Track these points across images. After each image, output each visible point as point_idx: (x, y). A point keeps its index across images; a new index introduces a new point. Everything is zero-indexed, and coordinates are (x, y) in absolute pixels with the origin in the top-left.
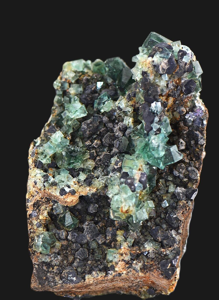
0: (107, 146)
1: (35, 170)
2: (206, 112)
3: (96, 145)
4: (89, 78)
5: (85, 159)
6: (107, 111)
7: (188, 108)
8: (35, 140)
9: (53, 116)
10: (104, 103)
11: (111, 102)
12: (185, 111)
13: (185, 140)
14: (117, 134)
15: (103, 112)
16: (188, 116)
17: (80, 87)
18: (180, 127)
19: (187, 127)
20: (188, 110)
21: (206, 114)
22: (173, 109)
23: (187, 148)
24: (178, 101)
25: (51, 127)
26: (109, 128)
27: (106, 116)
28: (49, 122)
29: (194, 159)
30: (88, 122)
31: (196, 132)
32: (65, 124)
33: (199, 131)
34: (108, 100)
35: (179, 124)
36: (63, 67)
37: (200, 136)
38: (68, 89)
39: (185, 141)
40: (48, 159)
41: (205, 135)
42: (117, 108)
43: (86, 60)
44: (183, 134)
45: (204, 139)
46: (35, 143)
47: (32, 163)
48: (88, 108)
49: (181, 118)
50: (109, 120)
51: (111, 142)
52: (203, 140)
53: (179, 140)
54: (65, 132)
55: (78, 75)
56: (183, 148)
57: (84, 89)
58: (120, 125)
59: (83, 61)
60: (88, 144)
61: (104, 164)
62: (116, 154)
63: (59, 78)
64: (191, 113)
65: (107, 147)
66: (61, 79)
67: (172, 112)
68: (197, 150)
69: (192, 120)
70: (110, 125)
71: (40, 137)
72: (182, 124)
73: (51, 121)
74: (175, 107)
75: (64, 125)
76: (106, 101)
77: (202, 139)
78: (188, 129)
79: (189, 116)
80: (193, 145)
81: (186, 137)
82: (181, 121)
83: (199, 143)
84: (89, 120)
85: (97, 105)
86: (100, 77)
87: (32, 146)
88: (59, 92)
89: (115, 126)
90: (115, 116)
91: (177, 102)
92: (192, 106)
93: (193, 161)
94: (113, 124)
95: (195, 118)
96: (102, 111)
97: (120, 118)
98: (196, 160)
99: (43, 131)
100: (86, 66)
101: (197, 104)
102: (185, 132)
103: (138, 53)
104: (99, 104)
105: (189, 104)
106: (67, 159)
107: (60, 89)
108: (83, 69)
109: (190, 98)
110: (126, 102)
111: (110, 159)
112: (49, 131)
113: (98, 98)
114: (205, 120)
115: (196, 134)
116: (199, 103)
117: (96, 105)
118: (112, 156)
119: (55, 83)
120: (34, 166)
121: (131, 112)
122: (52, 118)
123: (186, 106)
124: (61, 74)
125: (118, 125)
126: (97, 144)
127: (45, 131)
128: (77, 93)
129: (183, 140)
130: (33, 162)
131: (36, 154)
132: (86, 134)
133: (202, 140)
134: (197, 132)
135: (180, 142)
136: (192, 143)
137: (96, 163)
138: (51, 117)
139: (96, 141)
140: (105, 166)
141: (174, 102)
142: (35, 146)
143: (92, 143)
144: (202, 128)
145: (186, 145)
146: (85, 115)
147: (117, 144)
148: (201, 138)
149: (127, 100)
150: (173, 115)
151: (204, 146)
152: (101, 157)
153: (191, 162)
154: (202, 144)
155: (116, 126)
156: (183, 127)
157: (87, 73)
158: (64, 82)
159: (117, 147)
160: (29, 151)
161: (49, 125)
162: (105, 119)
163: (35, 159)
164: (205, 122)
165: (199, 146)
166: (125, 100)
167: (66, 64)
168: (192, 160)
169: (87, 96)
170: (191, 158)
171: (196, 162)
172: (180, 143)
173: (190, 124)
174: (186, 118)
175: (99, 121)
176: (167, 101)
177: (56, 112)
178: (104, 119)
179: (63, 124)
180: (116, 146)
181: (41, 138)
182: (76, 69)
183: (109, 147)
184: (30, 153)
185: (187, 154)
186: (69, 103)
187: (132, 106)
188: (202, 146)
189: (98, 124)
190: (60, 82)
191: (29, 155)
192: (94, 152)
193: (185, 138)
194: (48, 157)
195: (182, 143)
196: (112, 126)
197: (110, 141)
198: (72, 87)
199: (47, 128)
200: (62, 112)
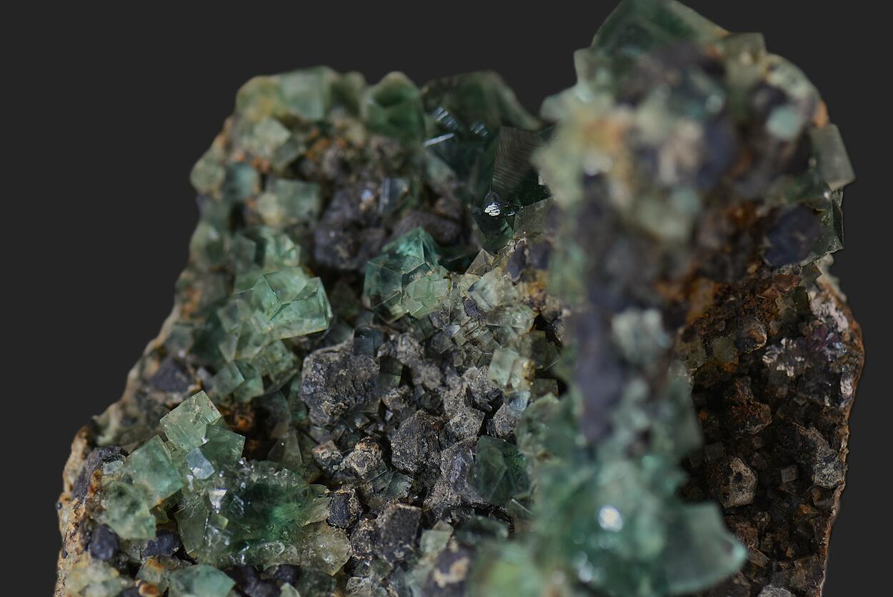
0: (406, 472)
1: (83, 564)
2: (855, 341)
3: (361, 464)
4: (350, 155)
5: (308, 522)
6: (421, 316)
7: (779, 323)
8: (95, 417)
9: (183, 312)
10: (406, 280)
11: (437, 277)
12: (765, 336)
13: (753, 463)
14: (457, 419)
15: (402, 315)
16: (775, 357)
17: (306, 193)
18: (736, 405)
19: (767, 407)
20: (776, 332)
21: (854, 352)
22: (713, 324)
23: (761, 501)
24: (735, 294)
25: (168, 361)
26: (426, 389)
27: (414, 336)
28: (161, 338)
29: (789, 553)
30: (332, 359)
31: (802, 431)
32: (230, 357)
33: (817, 428)
34: (424, 269)
35: (735, 392)
36: (239, 101)
37: (823, 448)
38: (255, 197)
39: (753, 468)
40: (143, 520)
41: (844, 444)
42: (461, 307)
43: (342, 69)
44: (747, 434)
45: (840, 462)
46: (97, 430)
47: (73, 529)
48: (335, 293)
49: (745, 361)
50: (426, 351)
51: (427, 456)
52: (835, 468)
53: (730, 461)
54: (227, 392)
55: (301, 137)
56: (744, 497)
57: (326, 204)
58: (471, 377)
59: (329, 76)
60: (326, 456)
61: (391, 556)
62: (447, 513)
63: (218, 146)
64: (787, 343)
65: (409, 479)
66: (229, 147)
67: (706, 340)
68: (806, 510)
69: (790, 374)
70: (427, 375)
71: (121, 402)
72: (747, 390)
73: (172, 337)
74: (720, 316)
75: (224, 361)
76: (415, 271)
77: (831, 465)
78: (773, 413)
79: (780, 358)
80: (790, 489)
81: (758, 451)
82: (741, 375)
83: (816, 479)
84: (336, 348)
85: (374, 283)
86: (399, 155)
87: (79, 446)
88: (215, 206)
89: (450, 380)
90: (453, 340)
91: (732, 299)
92: (795, 315)
93: (788, 559)
94: (442, 370)
95: (806, 365)
96: (398, 310)
97: (474, 348)
98: (797, 556)
99: (133, 374)
100: (342, 99)
101: (816, 306)
102: (756, 429)
103: (569, 80)
104: (385, 278)
105: (782, 306)
106: (226, 521)
107: (218, 196)
108: (327, 111)
109: (789, 280)
110: (502, 282)
111: (419, 536)
112: (159, 382)
113: (386, 248)
114: (846, 377)
115: (804, 438)
116: (827, 300)
117: (370, 283)
118: (428, 521)
119: (200, 165)
120: (78, 545)
121: (521, 332)
122: (177, 323)
123: (768, 315)
124: (229, 123)
125: (464, 376)
126: (366, 459)
127: (143, 380)
128: (294, 221)
129: (748, 464)
130: (77, 525)
131: (92, 490)
132: (320, 411)
133: (829, 470)
134: (813, 433)
135: (730, 471)
136: (784, 480)
137: (356, 547)
138: (174, 316)
139: (364, 445)
140: (395, 564)
141: (720, 299)
142: (92, 444)
143: (345, 455)
144: (833, 416)
145: (760, 487)
146: (319, 325)
147: (452, 467)
148: (828, 460)
149: (508, 276)
150: (709, 352)
151: (838, 494)
152: (382, 520)
153: (774, 564)
154: (831, 485)
155: (452, 380)
156: (749, 403)
157: (343, 130)
158: (241, 164)
159: (452, 480)
160: (66, 468)
161: (161, 353)
162: (407, 348)
163: (86, 516)
164: (847, 388)
165: (816, 495)
166: (500, 273)
167: (253, 86)
168: (781, 556)
169: (337, 236)
170: (776, 544)
171: (798, 564)
172: (731, 478)
173: (783, 391)
174: (763, 365)
175: (380, 354)
176: (687, 298)
177: (197, 297)
178: (403, 349)
179: (220, 355)
180: (449, 476)
181: (123, 407)
182: (294, 111)
183: (417, 476)
184: (69, 479)
185: (760, 529)
186: (255, 266)
187: (531, 304)
188: (827, 492)
189: (376, 369)
190: (222, 164)
191: (66, 488)
192: (348, 496)
193: (757, 454)
194: (145, 510)
195: (739, 477)
196: (438, 382)
197: (426, 449)
198: (273, 191)
199: (152, 367)
200: (222, 303)
